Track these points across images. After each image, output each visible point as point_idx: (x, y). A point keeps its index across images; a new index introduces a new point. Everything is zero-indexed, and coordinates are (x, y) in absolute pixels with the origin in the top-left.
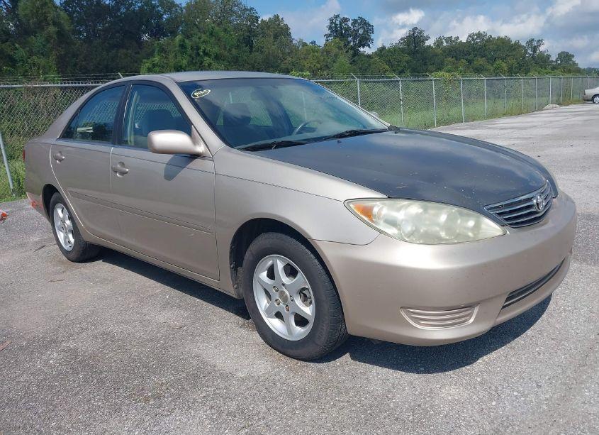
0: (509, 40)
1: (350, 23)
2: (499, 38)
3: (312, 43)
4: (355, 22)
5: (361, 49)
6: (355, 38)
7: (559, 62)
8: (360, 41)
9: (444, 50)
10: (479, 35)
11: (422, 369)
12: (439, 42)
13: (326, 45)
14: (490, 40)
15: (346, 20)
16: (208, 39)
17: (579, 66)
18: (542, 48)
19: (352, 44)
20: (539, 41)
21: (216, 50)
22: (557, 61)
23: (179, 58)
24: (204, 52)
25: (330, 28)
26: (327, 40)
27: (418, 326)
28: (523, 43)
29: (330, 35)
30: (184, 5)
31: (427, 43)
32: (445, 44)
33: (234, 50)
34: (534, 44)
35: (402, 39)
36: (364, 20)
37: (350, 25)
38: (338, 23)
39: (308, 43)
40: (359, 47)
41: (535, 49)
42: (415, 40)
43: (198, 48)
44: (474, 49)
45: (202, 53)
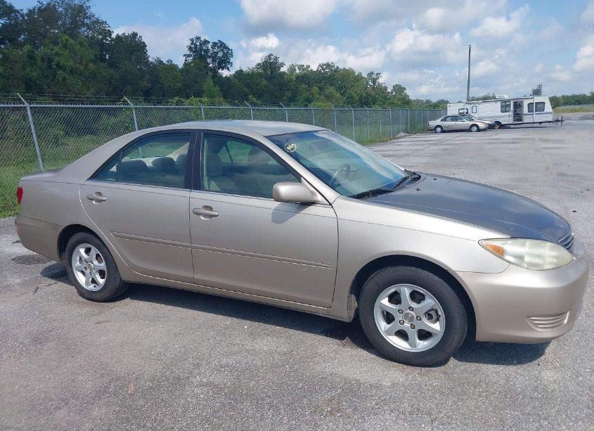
0: (353, 72)
1: (210, 46)
2: (345, 69)
3: (168, 61)
4: (215, 44)
5: (220, 71)
6: (214, 61)
7: (394, 93)
8: (219, 63)
9: (298, 77)
10: (328, 65)
11: (515, 362)
12: (292, 69)
13: (185, 64)
14: (337, 70)
15: (206, 42)
16: (62, 52)
17: (410, 98)
18: (381, 81)
19: (211, 65)
20: (377, 74)
21: (71, 63)
22: (392, 92)
23: (28, 70)
24: (58, 65)
25: (190, 49)
26: (186, 60)
27: (538, 330)
28: (365, 75)
29: (189, 56)
30: (25, 11)
31: (282, 70)
32: (298, 71)
33: (91, 65)
34: (374, 77)
35: (258, 65)
36: (223, 43)
37: (210, 48)
38: (198, 44)
39: (164, 62)
40: (219, 69)
41: (374, 81)
42: (270, 66)
43: (50, 61)
44: (325, 78)
45: (54, 67)
